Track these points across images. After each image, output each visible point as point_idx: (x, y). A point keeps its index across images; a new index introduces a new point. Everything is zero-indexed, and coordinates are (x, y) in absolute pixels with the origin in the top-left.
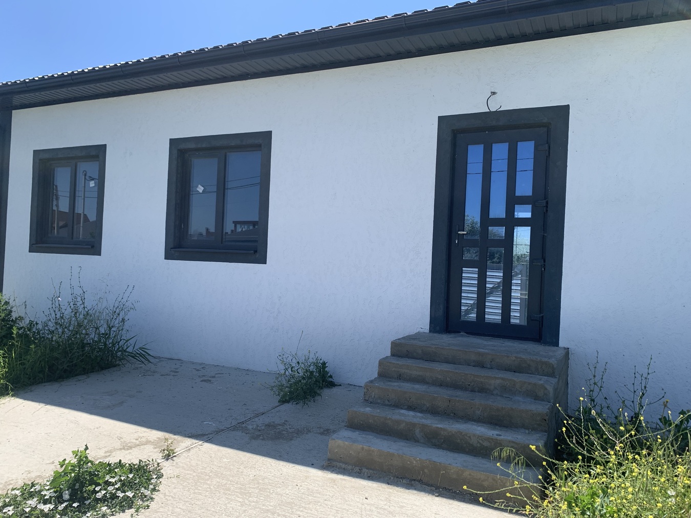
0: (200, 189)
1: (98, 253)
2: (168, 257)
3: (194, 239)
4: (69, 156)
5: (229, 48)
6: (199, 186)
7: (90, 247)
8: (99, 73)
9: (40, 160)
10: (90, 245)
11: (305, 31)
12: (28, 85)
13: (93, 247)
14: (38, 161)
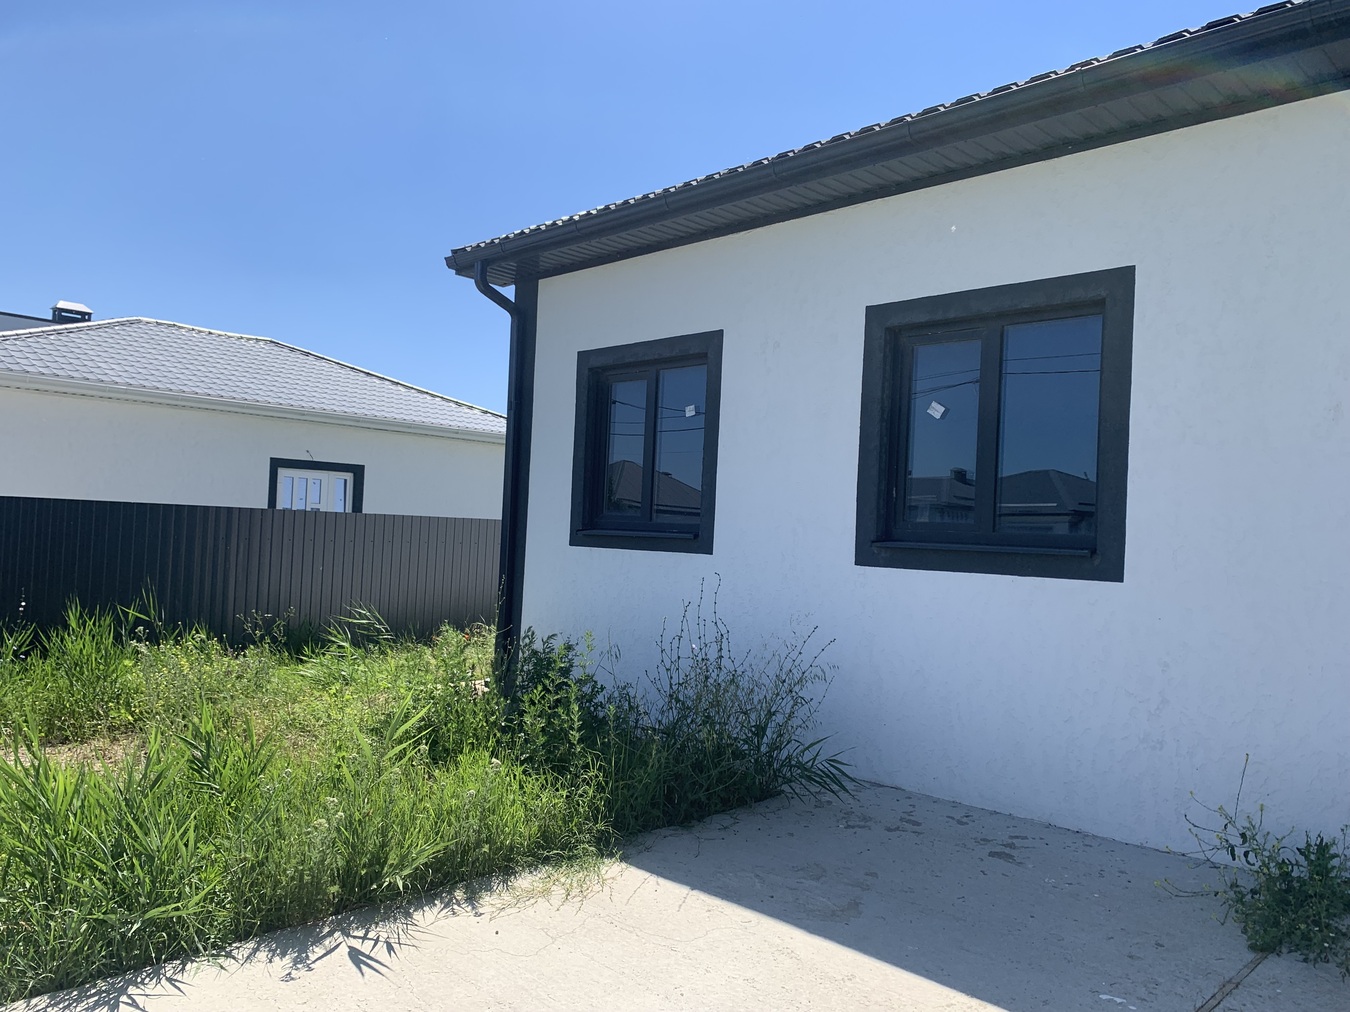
0: (936, 410)
1: (707, 548)
2: (861, 559)
3: (922, 520)
4: (646, 358)
5: (866, 137)
6: (934, 404)
7: (691, 536)
8: (677, 197)
9: (590, 370)
10: (689, 532)
11: (995, 91)
12: (579, 226)
13: (696, 536)
14: (587, 372)
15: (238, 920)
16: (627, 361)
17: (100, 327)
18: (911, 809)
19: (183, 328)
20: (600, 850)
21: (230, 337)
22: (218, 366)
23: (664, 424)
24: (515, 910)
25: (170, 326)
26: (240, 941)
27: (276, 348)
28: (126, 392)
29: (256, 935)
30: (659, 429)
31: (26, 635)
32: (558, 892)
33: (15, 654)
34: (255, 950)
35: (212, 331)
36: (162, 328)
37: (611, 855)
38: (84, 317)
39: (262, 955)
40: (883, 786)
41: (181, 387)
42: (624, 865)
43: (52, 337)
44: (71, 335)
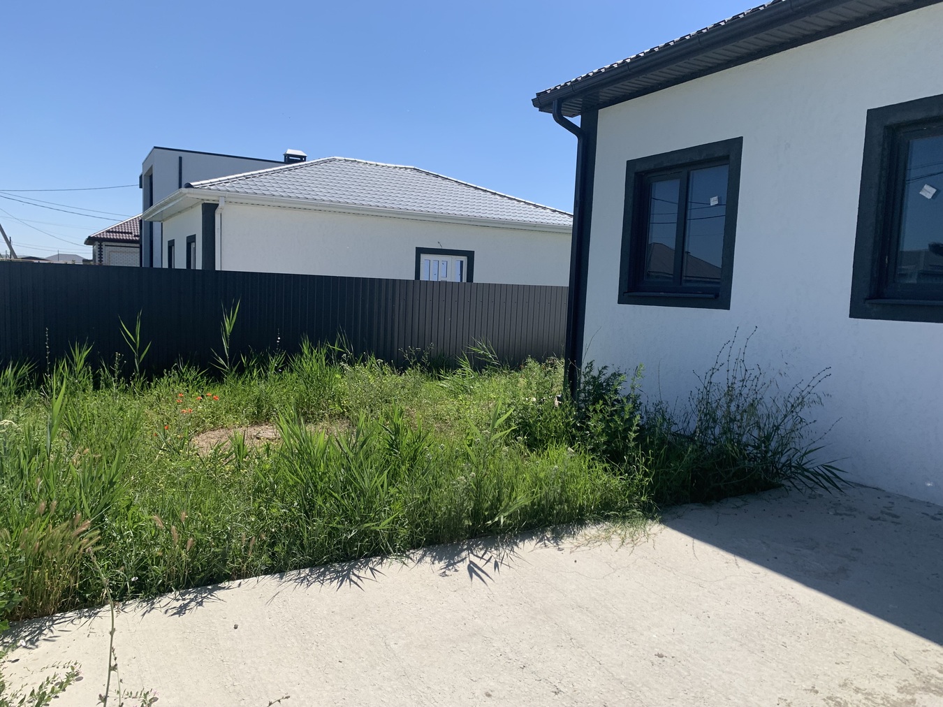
0: (928, 192)
1: (726, 306)
3: (911, 282)
4: (680, 162)
6: (926, 187)
7: (712, 296)
9: (636, 173)
10: (712, 294)
13: (717, 296)
14: (634, 175)
15: (413, 536)
16: (665, 165)
17: (312, 164)
18: (890, 505)
19: (361, 162)
20: (645, 514)
21: (389, 167)
22: (383, 187)
23: (693, 213)
24: (587, 548)
25: (352, 161)
26: (414, 549)
27: (418, 173)
28: (329, 206)
29: (423, 546)
30: (688, 218)
31: (281, 358)
32: (616, 539)
33: (276, 369)
34: (424, 556)
35: (378, 164)
36: (348, 163)
37: (653, 518)
38: (302, 158)
39: (428, 559)
40: (866, 487)
41: (361, 202)
42: (662, 526)
43: (286, 173)
44: (296, 170)
